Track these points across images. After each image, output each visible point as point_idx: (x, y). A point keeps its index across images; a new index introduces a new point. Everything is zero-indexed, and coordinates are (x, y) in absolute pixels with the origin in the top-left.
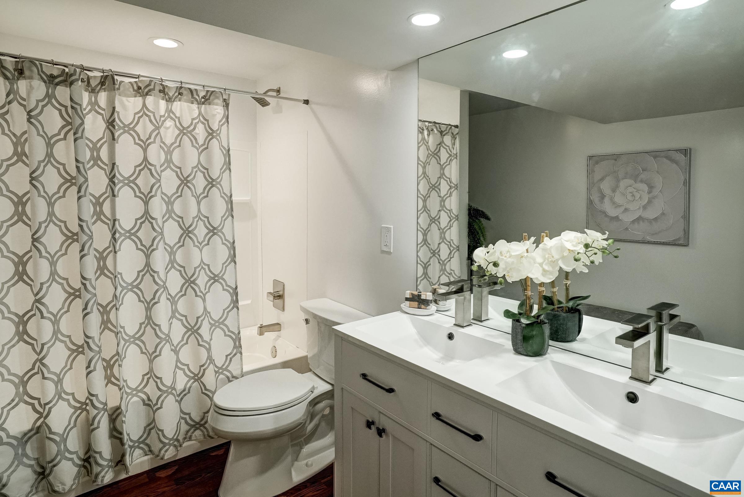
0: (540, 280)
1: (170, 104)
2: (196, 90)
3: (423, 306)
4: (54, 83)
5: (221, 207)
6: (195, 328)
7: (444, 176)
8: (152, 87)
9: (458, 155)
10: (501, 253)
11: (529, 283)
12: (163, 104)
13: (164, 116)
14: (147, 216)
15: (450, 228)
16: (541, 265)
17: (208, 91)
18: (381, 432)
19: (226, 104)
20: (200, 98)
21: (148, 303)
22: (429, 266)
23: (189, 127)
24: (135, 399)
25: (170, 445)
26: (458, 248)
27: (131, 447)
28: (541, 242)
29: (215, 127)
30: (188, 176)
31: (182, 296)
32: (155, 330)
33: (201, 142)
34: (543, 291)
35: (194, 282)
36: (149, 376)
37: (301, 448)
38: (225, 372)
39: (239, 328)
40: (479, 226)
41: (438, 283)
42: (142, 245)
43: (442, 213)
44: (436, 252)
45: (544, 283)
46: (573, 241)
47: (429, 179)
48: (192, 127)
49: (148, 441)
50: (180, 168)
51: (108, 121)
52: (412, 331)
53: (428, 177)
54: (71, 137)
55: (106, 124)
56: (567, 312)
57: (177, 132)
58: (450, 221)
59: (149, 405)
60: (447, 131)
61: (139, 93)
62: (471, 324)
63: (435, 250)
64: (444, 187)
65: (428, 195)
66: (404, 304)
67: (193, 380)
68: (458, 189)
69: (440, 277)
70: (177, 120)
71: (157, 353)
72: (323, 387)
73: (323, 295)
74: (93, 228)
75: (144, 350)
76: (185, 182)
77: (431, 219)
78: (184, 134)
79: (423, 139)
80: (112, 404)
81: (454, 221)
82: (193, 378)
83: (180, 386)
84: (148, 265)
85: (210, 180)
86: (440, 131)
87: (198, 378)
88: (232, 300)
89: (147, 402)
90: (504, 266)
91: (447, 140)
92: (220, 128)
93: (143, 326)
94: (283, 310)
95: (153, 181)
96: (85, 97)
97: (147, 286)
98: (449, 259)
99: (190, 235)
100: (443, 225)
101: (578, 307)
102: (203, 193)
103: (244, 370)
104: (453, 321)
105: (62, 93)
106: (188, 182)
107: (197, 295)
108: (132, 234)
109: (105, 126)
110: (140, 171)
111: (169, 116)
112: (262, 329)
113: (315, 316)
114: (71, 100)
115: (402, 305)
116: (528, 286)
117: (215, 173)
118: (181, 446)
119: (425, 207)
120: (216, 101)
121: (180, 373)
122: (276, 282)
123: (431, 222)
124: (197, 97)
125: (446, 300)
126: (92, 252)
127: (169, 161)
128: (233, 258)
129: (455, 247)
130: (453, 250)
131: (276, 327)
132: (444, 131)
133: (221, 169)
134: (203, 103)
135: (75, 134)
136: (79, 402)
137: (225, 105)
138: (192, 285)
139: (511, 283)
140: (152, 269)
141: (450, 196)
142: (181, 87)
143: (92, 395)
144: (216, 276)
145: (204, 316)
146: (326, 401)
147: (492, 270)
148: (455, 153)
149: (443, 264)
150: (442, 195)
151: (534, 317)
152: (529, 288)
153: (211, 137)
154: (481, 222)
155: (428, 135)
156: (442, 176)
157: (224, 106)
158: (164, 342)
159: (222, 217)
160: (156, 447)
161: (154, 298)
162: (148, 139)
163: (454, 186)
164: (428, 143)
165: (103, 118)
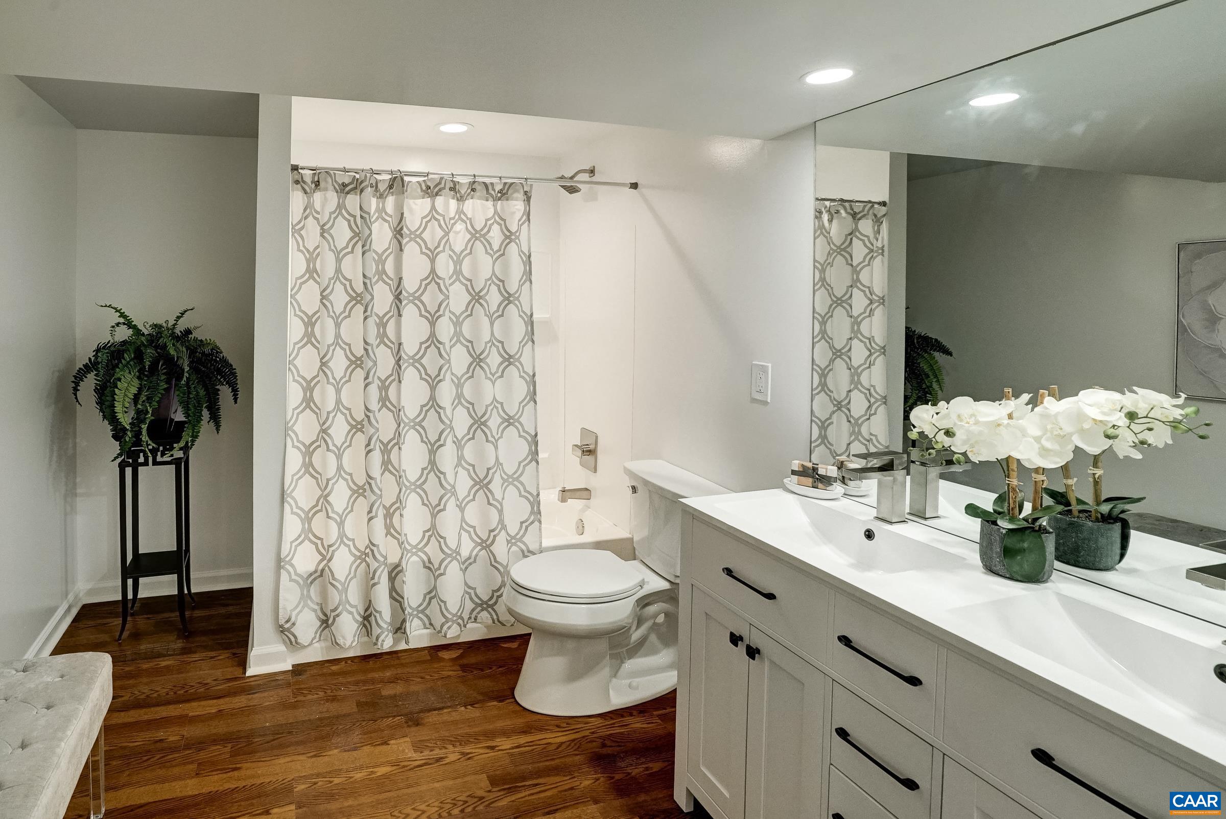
0: (1036, 464)
1: (461, 203)
2: (492, 184)
3: (820, 485)
4: (345, 191)
5: (519, 329)
6: (485, 482)
7: (858, 284)
8: (442, 185)
9: (886, 249)
10: (959, 416)
11: (1014, 466)
12: (453, 204)
13: (453, 218)
14: (433, 339)
15: (869, 367)
16: (1038, 439)
17: (505, 184)
18: (752, 652)
19: (528, 198)
20: (496, 192)
21: (432, 445)
22: (831, 426)
23: (482, 230)
24: (415, 558)
25: (453, 622)
26: (884, 400)
27: (410, 614)
28: (1038, 404)
29: (514, 228)
30: (480, 291)
31: (470, 439)
32: (439, 478)
33: (496, 248)
34: (1043, 481)
35: (484, 424)
36: (430, 533)
37: (622, 662)
38: (519, 543)
39: (538, 488)
40: (931, 365)
41: (847, 454)
42: (427, 374)
43: (855, 342)
44: (843, 403)
45: (1044, 469)
46: (1102, 406)
47: (832, 288)
48: (486, 230)
49: (427, 612)
50: (470, 281)
51: (395, 229)
52: (802, 519)
53: (829, 285)
54: (359, 249)
55: (393, 233)
56: (1097, 520)
57: (469, 236)
58: (871, 355)
59: (429, 569)
60: (865, 212)
61: (428, 193)
62: (906, 520)
63: (842, 401)
64: (859, 302)
65: (830, 314)
66: (789, 479)
67: (479, 547)
68: (886, 304)
69: (849, 444)
70: (468, 222)
71: (441, 507)
72: (658, 584)
73: (657, 456)
74: (377, 351)
75: (426, 502)
76: (477, 298)
77: (834, 351)
78: (477, 239)
79: (822, 227)
80: (393, 559)
81: (878, 356)
82: (480, 544)
83: (465, 553)
84: (433, 398)
85: (507, 295)
86: (852, 212)
87: (486, 545)
88: (530, 450)
89: (427, 564)
90: (964, 437)
91: (866, 227)
92: (519, 230)
93: (426, 472)
94: (595, 471)
95: (442, 297)
96: (373, 204)
97: (431, 423)
98: (868, 417)
99: (482, 364)
100: (856, 362)
101: (1121, 516)
102: (497, 311)
103: (544, 545)
104: (874, 513)
105: (352, 201)
106: (481, 297)
107: (487, 441)
108: (416, 361)
109: (391, 234)
110: (427, 285)
111: (460, 219)
112: (566, 494)
113: (646, 483)
114: (361, 208)
115: (785, 481)
116: (1013, 470)
117: (513, 287)
118: (465, 626)
119: (823, 332)
120: (515, 195)
121: (464, 535)
122: (584, 431)
123: (835, 356)
124: (493, 192)
125: (861, 479)
126: (377, 381)
127: (458, 273)
128: (532, 396)
129: (879, 397)
130: (875, 403)
131: (584, 493)
132: (859, 213)
133: (520, 281)
134: (499, 199)
135: (363, 246)
136: (359, 550)
137: (526, 199)
138: (482, 427)
139: (978, 462)
140: (438, 405)
141: (869, 316)
142: (474, 182)
143: (374, 545)
144: (510, 417)
145: (496, 468)
146: (660, 604)
147: (942, 440)
148: (880, 245)
149: (855, 424)
150: (855, 314)
151: (1025, 519)
152: (1014, 474)
153: (508, 240)
154: (934, 358)
155: (830, 221)
156: (855, 283)
157: (524, 200)
158: (449, 494)
159: (520, 343)
160: (438, 620)
161: (439, 440)
162: (436, 248)
163: (877, 298)
164: (829, 233)
165: (389, 224)
